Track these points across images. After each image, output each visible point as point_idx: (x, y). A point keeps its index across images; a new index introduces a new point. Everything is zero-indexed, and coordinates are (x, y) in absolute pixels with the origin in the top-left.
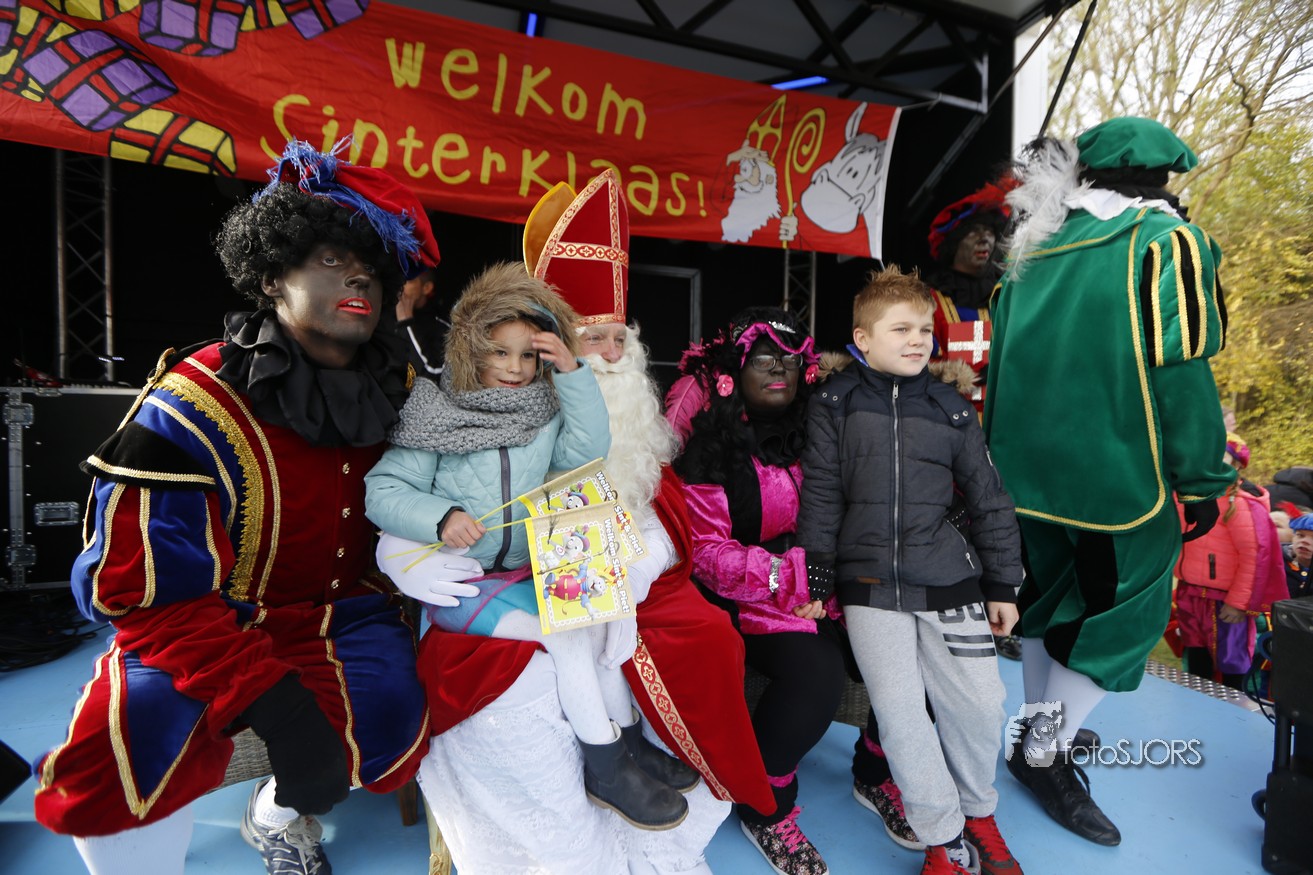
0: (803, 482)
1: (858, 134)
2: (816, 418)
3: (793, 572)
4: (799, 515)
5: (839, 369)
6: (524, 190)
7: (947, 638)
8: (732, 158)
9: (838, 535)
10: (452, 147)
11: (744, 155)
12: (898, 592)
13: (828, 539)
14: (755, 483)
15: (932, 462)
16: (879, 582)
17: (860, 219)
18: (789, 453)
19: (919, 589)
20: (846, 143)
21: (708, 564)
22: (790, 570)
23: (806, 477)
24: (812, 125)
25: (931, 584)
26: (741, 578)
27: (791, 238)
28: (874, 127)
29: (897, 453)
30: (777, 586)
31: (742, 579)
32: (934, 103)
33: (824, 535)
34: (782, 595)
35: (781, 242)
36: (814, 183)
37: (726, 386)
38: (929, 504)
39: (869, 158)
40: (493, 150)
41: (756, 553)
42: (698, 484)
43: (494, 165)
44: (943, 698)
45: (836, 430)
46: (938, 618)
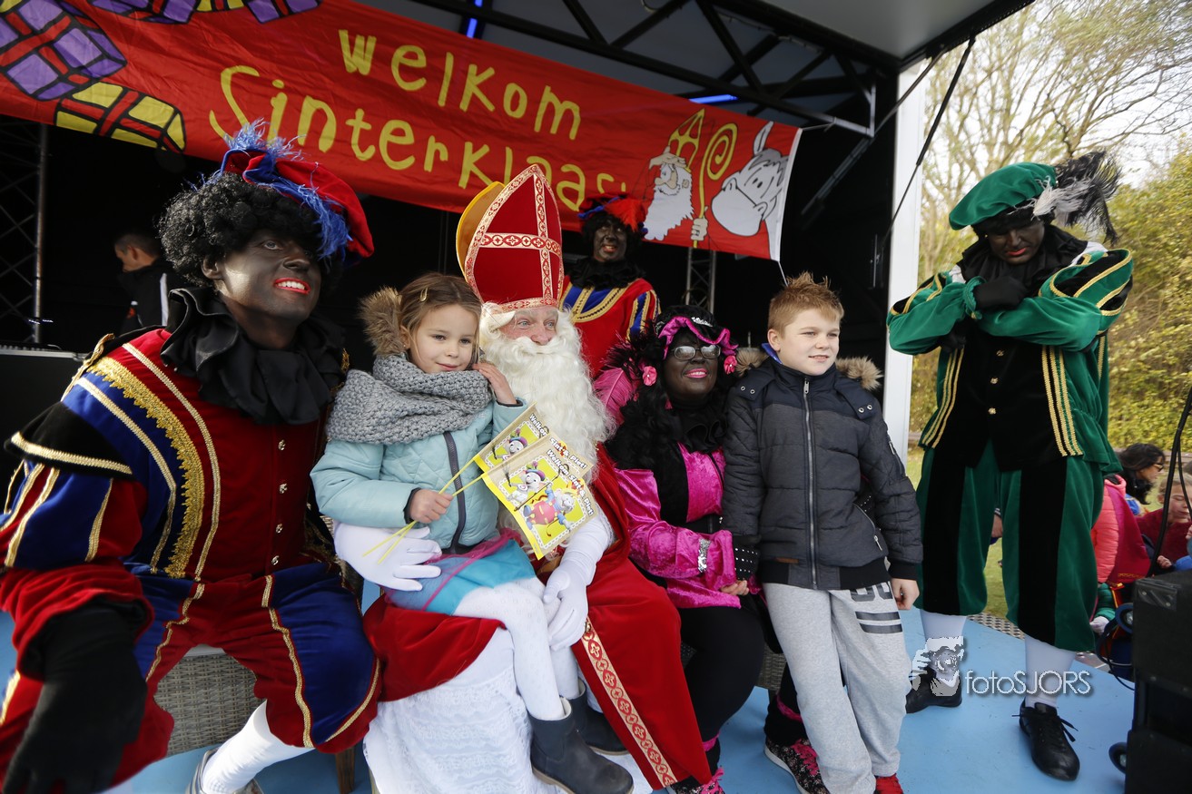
0: (725, 468)
1: (765, 149)
2: (737, 410)
3: (721, 554)
4: (723, 498)
5: (756, 365)
6: (464, 181)
7: (859, 615)
8: (654, 162)
9: (759, 516)
10: (399, 132)
11: (664, 160)
12: (814, 572)
13: (751, 520)
14: (681, 469)
15: (840, 451)
16: (797, 562)
17: (763, 224)
18: (712, 440)
19: (833, 569)
20: (754, 156)
21: (640, 545)
22: (718, 552)
23: (728, 463)
24: (725, 138)
25: (845, 565)
26: (671, 558)
27: (701, 238)
28: (778, 144)
29: (810, 443)
30: (705, 566)
31: (672, 560)
32: (830, 125)
33: (748, 517)
34: (710, 576)
35: (693, 241)
36: (724, 190)
37: (650, 376)
38: (840, 489)
39: (773, 170)
40: (437, 141)
41: (685, 535)
42: (632, 469)
43: (437, 153)
44: (855, 671)
45: (755, 420)
46: (850, 597)
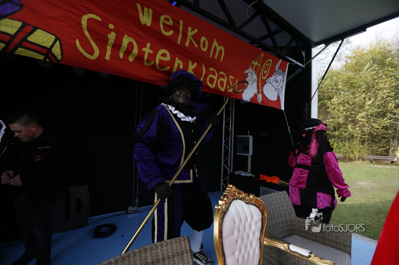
1: (278, 69)
8: (246, 72)
11: (249, 71)
17: (278, 96)
20: (275, 72)
24: (268, 64)
27: (261, 102)
28: (283, 67)
32: (295, 64)
35: (259, 102)
36: (267, 83)
39: (281, 77)
40: (180, 59)
43: (179, 65)
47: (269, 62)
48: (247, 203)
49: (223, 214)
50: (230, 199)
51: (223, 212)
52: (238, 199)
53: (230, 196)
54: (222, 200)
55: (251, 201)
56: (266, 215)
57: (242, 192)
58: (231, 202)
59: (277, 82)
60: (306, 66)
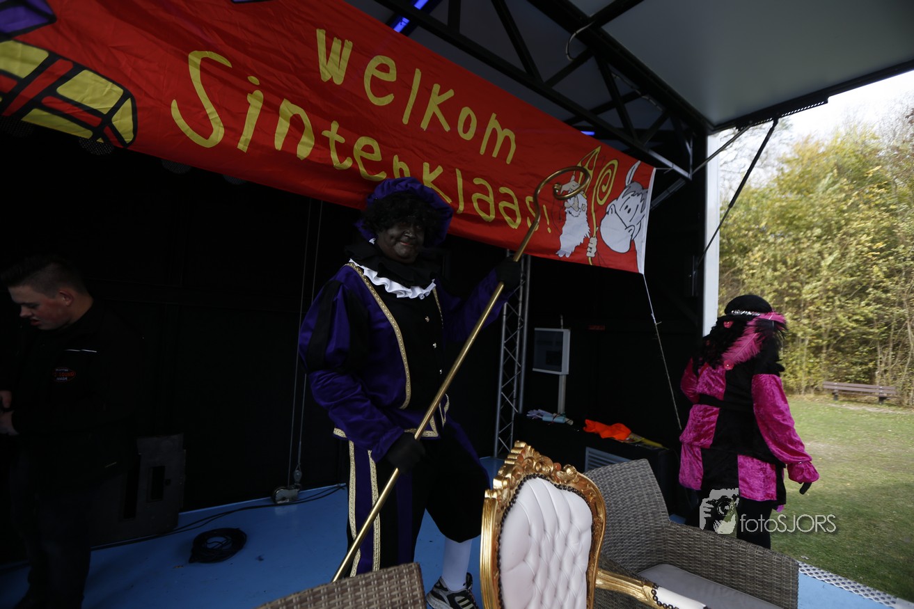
1: (631, 182)
17: (632, 243)
20: (625, 188)
24: (609, 171)
27: (593, 255)
28: (641, 178)
32: (670, 169)
35: (588, 258)
36: (608, 213)
39: (637, 200)
43: (402, 171)
47: (612, 167)
48: (560, 485)
49: (502, 513)
50: (519, 476)
51: (502, 508)
52: (538, 475)
53: (520, 469)
54: (500, 478)
55: (568, 482)
56: (601, 516)
57: (549, 460)
58: (522, 484)
59: (629, 212)
60: (693, 176)
